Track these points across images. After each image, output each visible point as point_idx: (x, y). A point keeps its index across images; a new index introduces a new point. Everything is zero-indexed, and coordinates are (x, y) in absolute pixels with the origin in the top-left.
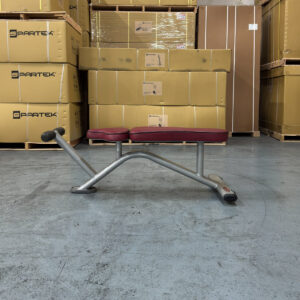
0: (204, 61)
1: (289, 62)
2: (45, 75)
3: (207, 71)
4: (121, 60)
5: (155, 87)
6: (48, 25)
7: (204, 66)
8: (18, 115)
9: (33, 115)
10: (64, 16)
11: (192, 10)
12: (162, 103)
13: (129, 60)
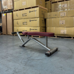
2: (35, 20)
4: (54, 15)
5: (63, 22)
6: (36, 9)
8: (31, 29)
9: (33, 29)
10: (39, 6)
13: (56, 15)
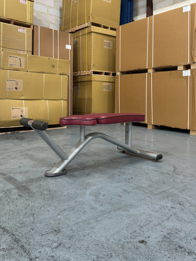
0: (53, 66)
1: (95, 73)
3: (55, 74)
5: (17, 84)
7: (53, 70)
11: (28, 26)
12: (22, 98)
